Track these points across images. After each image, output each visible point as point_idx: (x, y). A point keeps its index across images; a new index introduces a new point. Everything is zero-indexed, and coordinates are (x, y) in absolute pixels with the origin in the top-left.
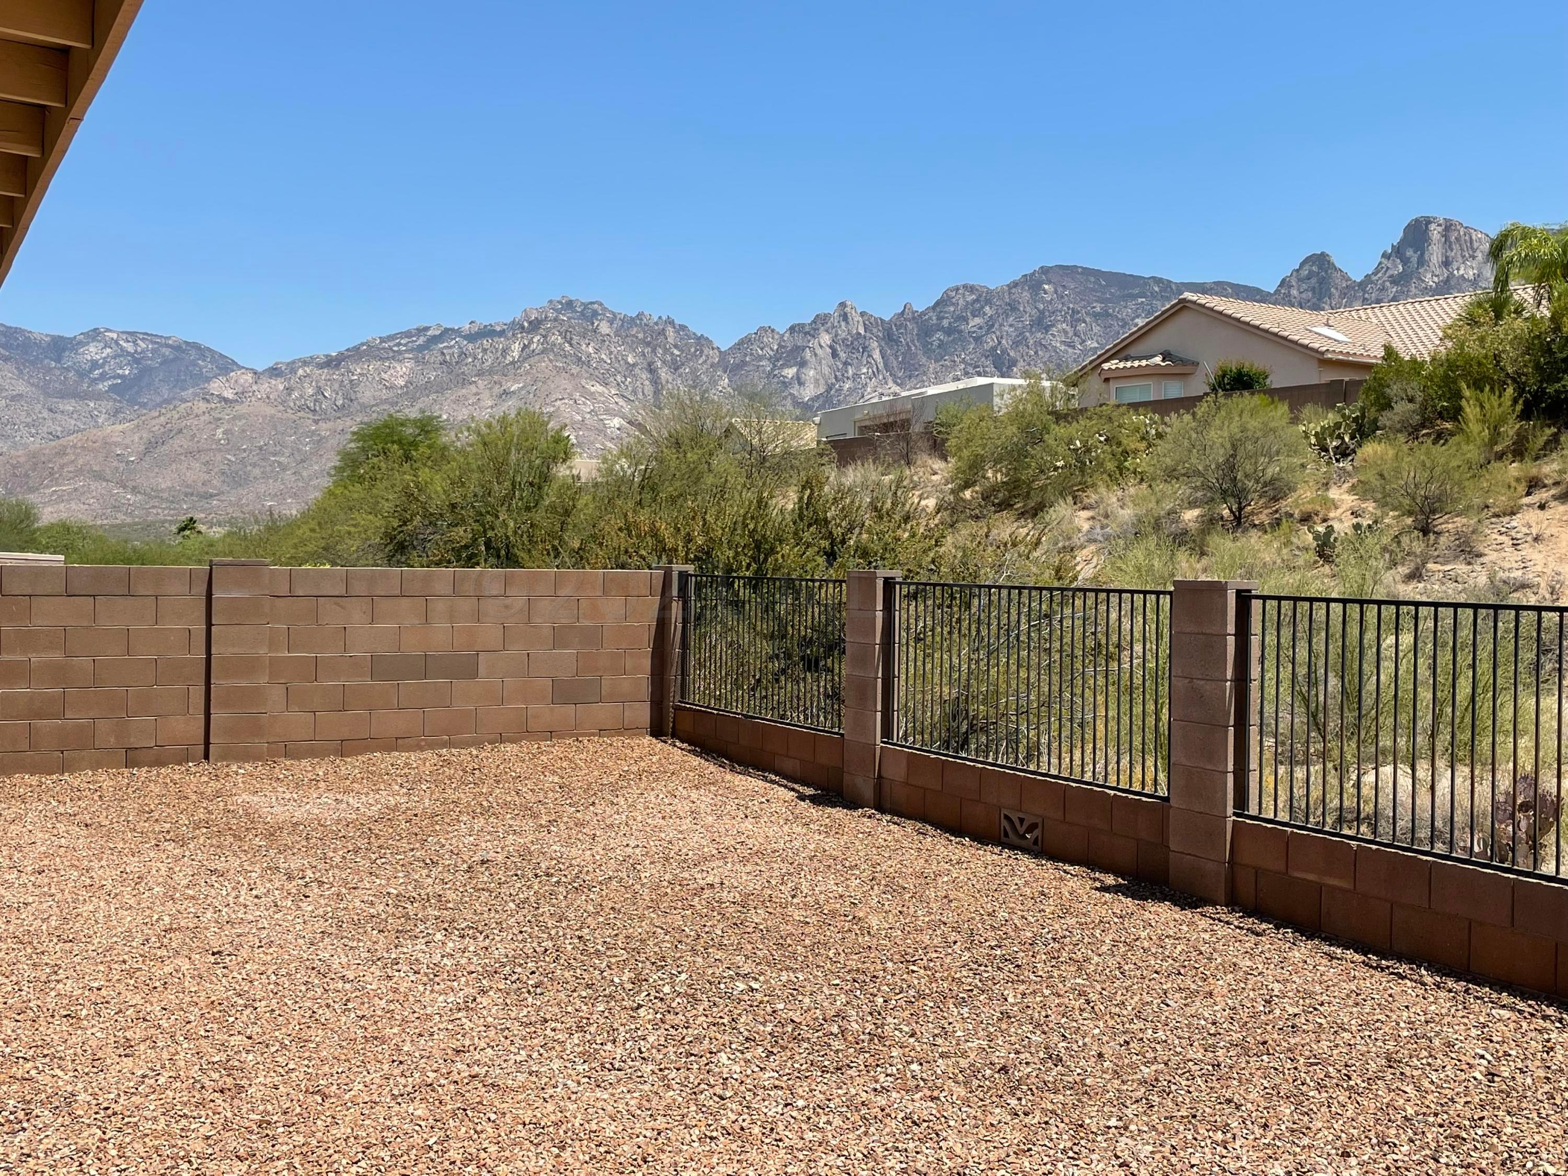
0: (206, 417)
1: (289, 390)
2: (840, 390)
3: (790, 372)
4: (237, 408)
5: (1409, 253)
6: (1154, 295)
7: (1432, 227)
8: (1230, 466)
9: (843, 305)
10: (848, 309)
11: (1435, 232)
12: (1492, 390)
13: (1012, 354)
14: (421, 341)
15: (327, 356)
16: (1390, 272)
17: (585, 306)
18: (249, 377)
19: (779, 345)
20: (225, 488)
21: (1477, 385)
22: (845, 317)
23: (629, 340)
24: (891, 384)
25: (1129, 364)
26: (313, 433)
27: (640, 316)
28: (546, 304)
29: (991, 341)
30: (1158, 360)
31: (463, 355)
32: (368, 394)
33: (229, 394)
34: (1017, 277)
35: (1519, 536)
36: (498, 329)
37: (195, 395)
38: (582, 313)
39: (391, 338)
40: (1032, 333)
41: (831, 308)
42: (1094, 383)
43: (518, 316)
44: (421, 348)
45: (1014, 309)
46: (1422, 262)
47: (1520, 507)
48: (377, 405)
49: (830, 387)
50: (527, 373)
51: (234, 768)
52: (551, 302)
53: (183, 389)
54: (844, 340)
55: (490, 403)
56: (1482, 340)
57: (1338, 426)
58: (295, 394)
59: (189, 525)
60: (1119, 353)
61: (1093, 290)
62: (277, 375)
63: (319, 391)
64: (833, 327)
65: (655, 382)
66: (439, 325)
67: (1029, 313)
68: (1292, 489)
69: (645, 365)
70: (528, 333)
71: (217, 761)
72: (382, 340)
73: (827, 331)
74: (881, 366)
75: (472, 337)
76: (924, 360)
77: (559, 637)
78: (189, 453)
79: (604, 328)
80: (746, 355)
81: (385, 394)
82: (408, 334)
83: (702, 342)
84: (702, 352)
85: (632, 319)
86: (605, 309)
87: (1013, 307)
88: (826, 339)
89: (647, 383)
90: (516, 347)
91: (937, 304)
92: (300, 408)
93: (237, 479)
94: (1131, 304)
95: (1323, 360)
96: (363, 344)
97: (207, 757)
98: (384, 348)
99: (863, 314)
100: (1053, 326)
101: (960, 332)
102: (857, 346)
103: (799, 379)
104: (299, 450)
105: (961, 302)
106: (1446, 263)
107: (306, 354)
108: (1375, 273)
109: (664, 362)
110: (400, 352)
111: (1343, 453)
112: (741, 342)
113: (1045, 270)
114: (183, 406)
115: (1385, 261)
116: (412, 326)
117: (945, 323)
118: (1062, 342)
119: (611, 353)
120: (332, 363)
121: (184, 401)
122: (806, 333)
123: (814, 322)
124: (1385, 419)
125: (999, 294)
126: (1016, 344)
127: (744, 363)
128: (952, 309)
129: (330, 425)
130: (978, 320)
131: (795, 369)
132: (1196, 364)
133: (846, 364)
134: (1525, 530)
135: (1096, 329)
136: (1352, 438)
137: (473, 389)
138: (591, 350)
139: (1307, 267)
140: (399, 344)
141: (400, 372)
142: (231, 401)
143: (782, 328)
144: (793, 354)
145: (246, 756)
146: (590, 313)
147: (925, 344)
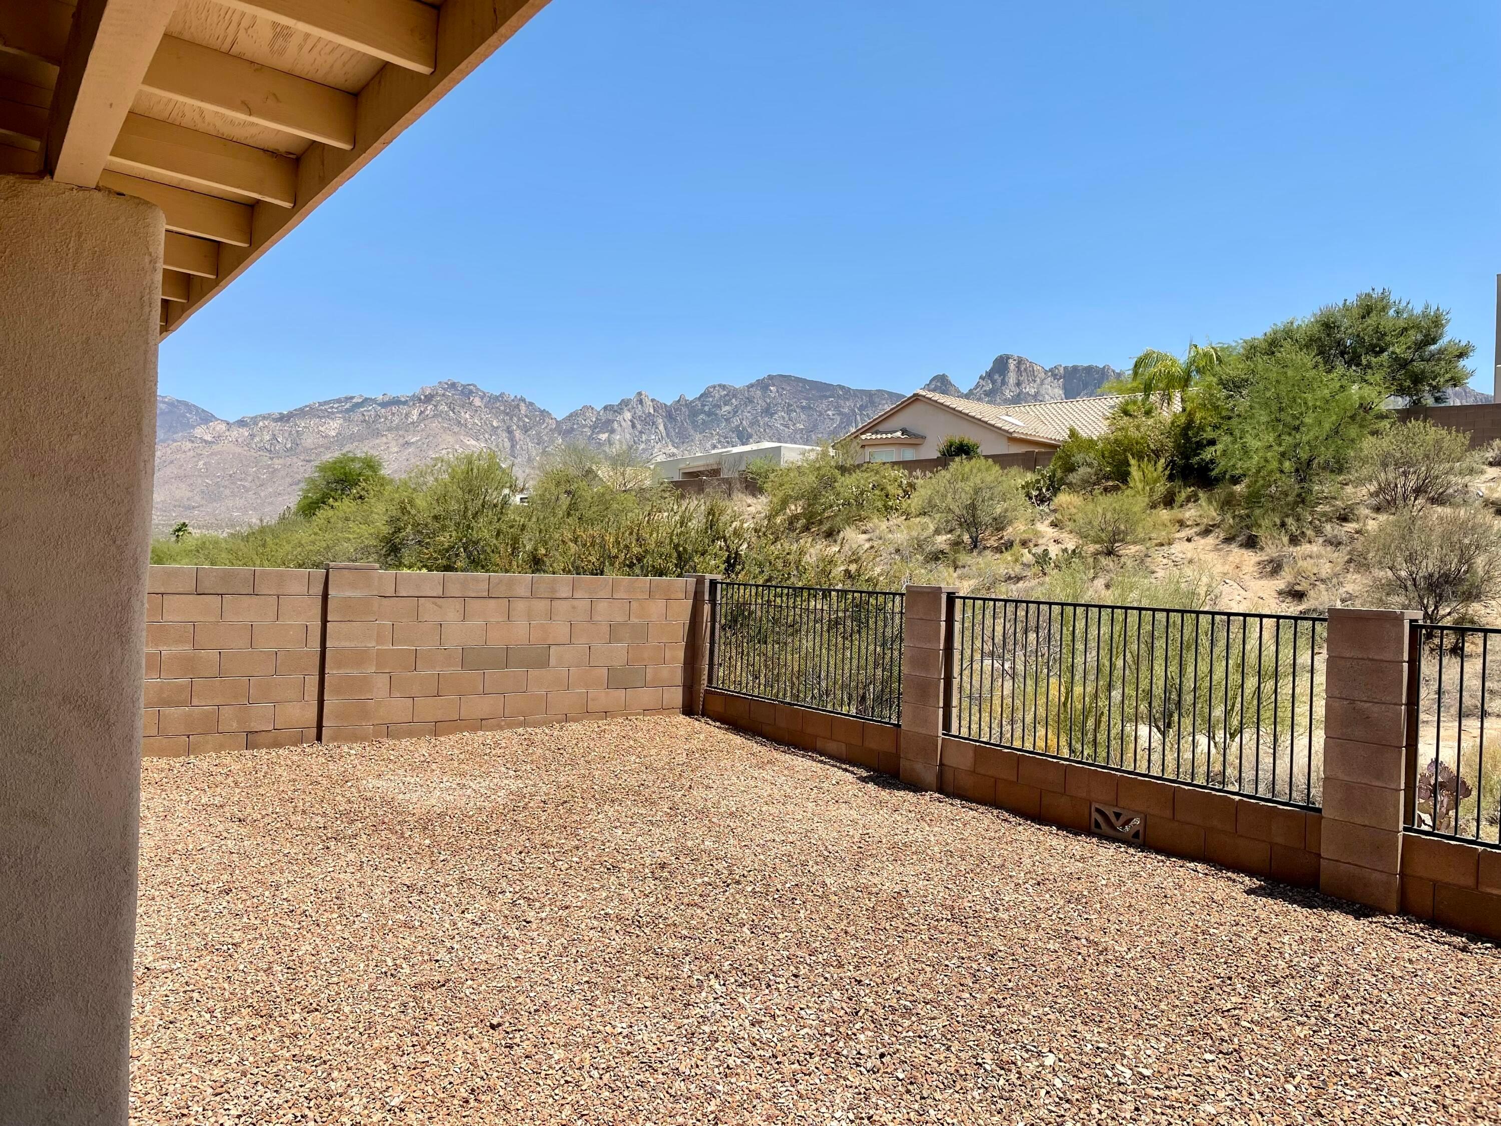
0: (191, 453)
1: (252, 436)
2: (637, 449)
3: (604, 436)
4: (214, 447)
5: (996, 377)
6: (839, 397)
7: (1010, 361)
9: (640, 394)
10: (643, 397)
11: (1012, 365)
12: (1149, 461)
13: (749, 430)
14: (348, 406)
15: (280, 414)
16: (984, 388)
17: (464, 386)
18: (223, 427)
19: (597, 418)
20: (204, 502)
21: (1140, 457)
22: (641, 402)
23: (494, 411)
24: (670, 447)
25: (879, 436)
26: (269, 466)
27: (502, 395)
28: (437, 384)
29: (736, 422)
30: (899, 434)
31: (378, 416)
32: (309, 441)
33: (208, 438)
34: (754, 381)
35: (1177, 559)
36: (403, 399)
37: (184, 437)
38: (462, 391)
39: (326, 403)
40: (762, 418)
41: (632, 396)
42: (855, 446)
43: (418, 391)
44: (348, 411)
45: (751, 402)
46: (1004, 383)
47: (1174, 539)
48: (316, 448)
49: (630, 448)
50: (423, 430)
51: (346, 749)
52: (440, 383)
53: (175, 433)
54: (640, 417)
55: (396, 450)
57: (1038, 481)
58: (257, 439)
59: (182, 527)
60: (872, 428)
61: (801, 391)
62: (243, 426)
63: (274, 437)
64: (633, 408)
65: (512, 439)
66: (361, 396)
67: (761, 404)
68: (1010, 523)
69: (505, 428)
70: (424, 403)
71: (328, 742)
72: (320, 404)
73: (629, 410)
74: (664, 434)
75: (384, 405)
76: (692, 432)
77: (613, 633)
78: (178, 477)
79: (477, 402)
80: (574, 424)
81: (321, 441)
82: (339, 401)
83: (544, 413)
84: (544, 421)
85: (497, 397)
86: (478, 389)
87: (750, 400)
88: (628, 415)
89: (506, 440)
90: (415, 413)
91: (702, 396)
92: (260, 449)
93: (212, 495)
94: (825, 402)
95: (1012, 439)
96: (306, 406)
97: (319, 738)
98: (321, 410)
99: (653, 400)
100: (776, 413)
101: (716, 415)
102: (649, 421)
103: (609, 441)
104: (258, 478)
105: (717, 395)
106: (1018, 384)
107: (264, 412)
108: (975, 389)
109: (518, 426)
110: (333, 413)
111: (1042, 500)
112: (571, 415)
113: (770, 377)
114: (175, 444)
115: (982, 382)
116: (342, 395)
117: (706, 409)
118: (781, 424)
119: (481, 419)
120: (283, 418)
121: (175, 441)
122: (615, 411)
123: (620, 404)
124: (1073, 478)
125: (741, 391)
126: (752, 424)
127: (572, 429)
128: (711, 399)
129: (281, 461)
130: (727, 408)
131: (606, 435)
133: (641, 432)
134: (1181, 555)
135: (803, 416)
137: (384, 439)
138: (467, 416)
139: (934, 383)
140: (332, 407)
141: (333, 427)
142: (210, 443)
143: (599, 407)
144: (606, 425)
145: (355, 738)
146: (467, 392)
147: (693, 422)
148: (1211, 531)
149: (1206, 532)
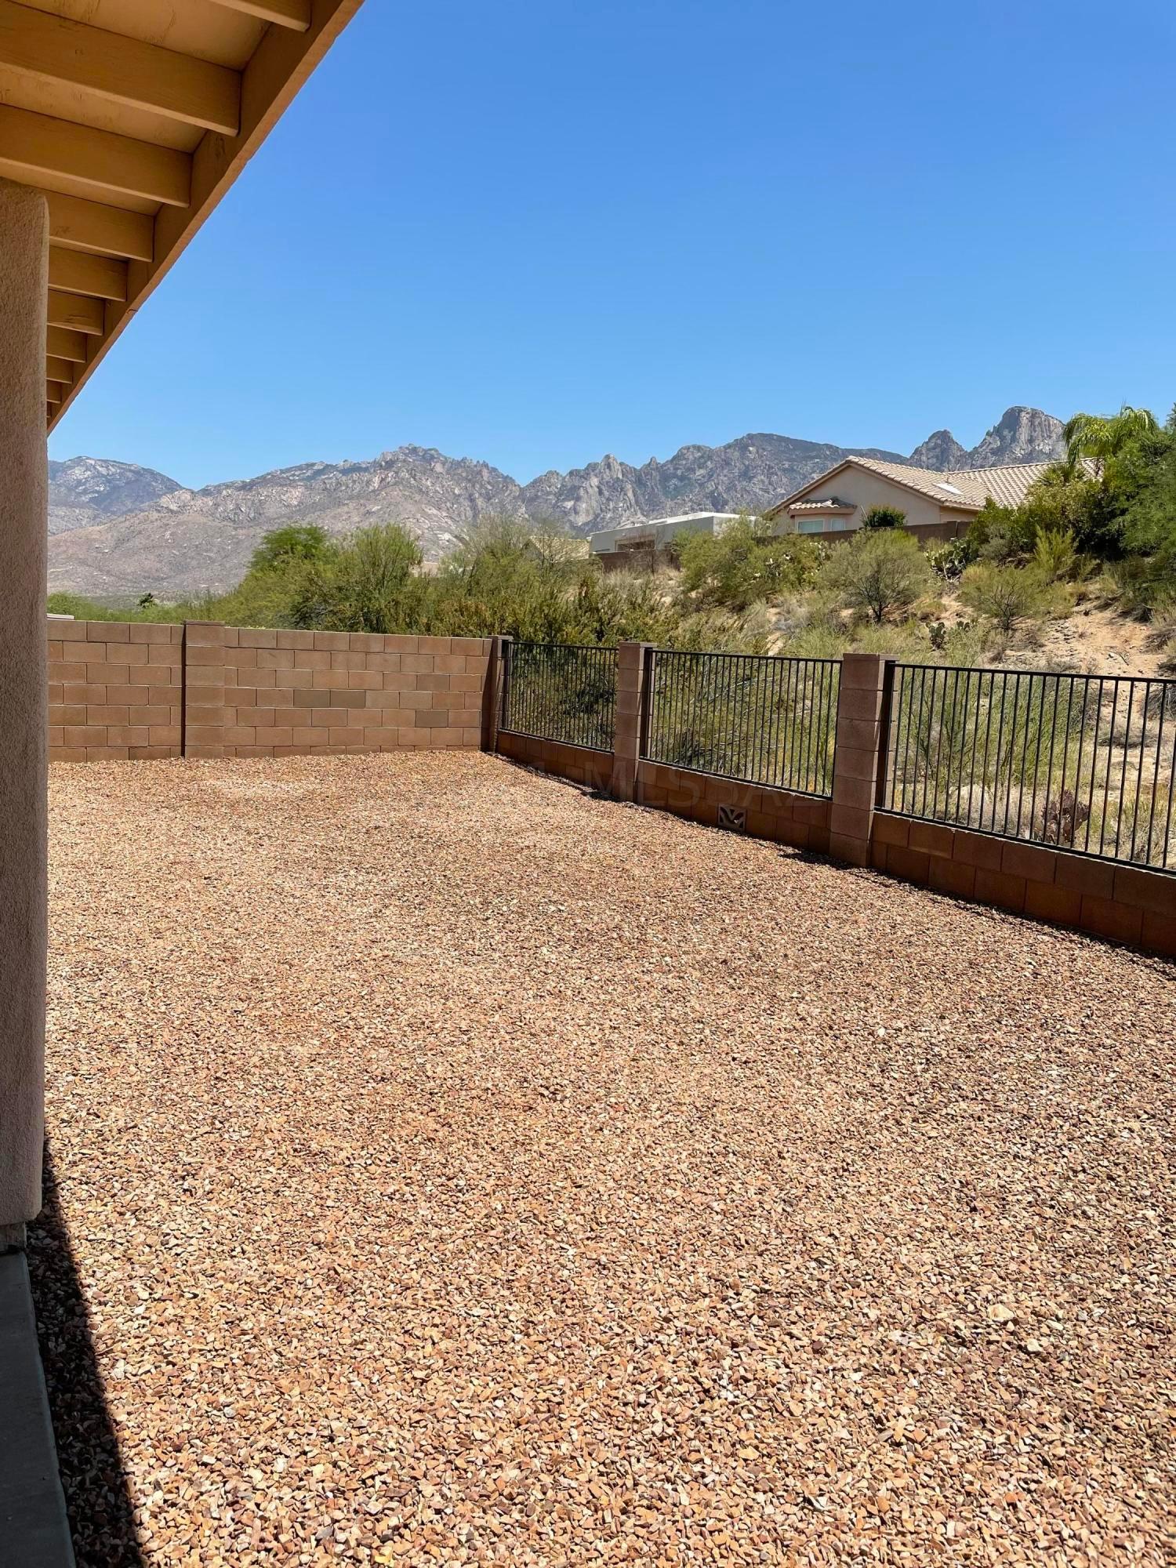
0: (158, 523)
1: (216, 505)
2: (603, 518)
3: (569, 504)
4: (180, 517)
5: (1006, 432)
6: (826, 457)
7: (1023, 414)
8: (875, 579)
9: (608, 457)
10: (611, 460)
11: (1024, 418)
12: (1058, 531)
13: (725, 496)
14: (309, 473)
15: (243, 482)
16: (991, 446)
17: (426, 451)
18: (188, 496)
19: (562, 484)
20: (172, 574)
21: (1048, 528)
22: (609, 466)
23: (456, 477)
24: (639, 515)
25: (808, 506)
26: (234, 537)
27: (464, 460)
28: (398, 449)
29: (711, 486)
30: (829, 503)
31: (339, 484)
32: (272, 510)
33: (174, 507)
34: (731, 441)
35: (1069, 633)
36: (364, 466)
37: (150, 507)
38: (423, 457)
39: (288, 470)
40: (739, 482)
41: (599, 459)
42: (783, 519)
43: (378, 457)
44: (309, 478)
45: (728, 464)
46: (1014, 439)
47: (1072, 613)
48: (278, 518)
49: (597, 516)
50: (384, 499)
51: (202, 762)
52: (401, 448)
53: (142, 502)
54: (607, 483)
55: (357, 520)
56: (1054, 496)
57: (951, 553)
58: (221, 509)
59: (148, 599)
60: (803, 497)
61: (783, 452)
62: (208, 495)
63: (238, 507)
64: (600, 473)
65: (474, 508)
66: (322, 462)
67: (738, 467)
68: (917, 597)
69: (467, 496)
70: (385, 470)
71: (190, 757)
72: (282, 472)
73: (596, 475)
74: (633, 502)
75: (345, 472)
76: (663, 499)
77: (420, 682)
78: (146, 548)
79: (439, 468)
80: (538, 491)
81: (284, 510)
82: (300, 468)
83: (508, 480)
84: (507, 487)
85: (459, 463)
86: (439, 454)
87: (727, 463)
88: (595, 481)
89: (468, 509)
90: (376, 480)
91: (674, 458)
92: (224, 519)
93: (180, 567)
94: (810, 464)
95: (944, 508)
96: (268, 474)
97: (183, 754)
98: (283, 478)
99: (621, 464)
100: (754, 477)
101: (689, 479)
102: (616, 487)
103: (575, 509)
104: (224, 549)
105: (691, 457)
106: (1031, 441)
107: (228, 480)
108: (981, 447)
109: (480, 494)
110: (294, 481)
111: (953, 572)
112: (535, 482)
113: (750, 437)
114: (142, 514)
115: (988, 438)
116: (304, 462)
117: (679, 472)
118: (760, 489)
119: (443, 486)
120: (246, 487)
121: (142, 511)
122: (581, 477)
123: (587, 469)
124: (985, 549)
125: (717, 452)
126: (728, 490)
127: (537, 497)
128: (684, 462)
129: (244, 531)
130: (702, 471)
131: (572, 503)
132: (855, 507)
133: (608, 500)
134: (1074, 629)
135: (785, 480)
136: (960, 562)
137: (346, 509)
138: (429, 483)
139: (934, 440)
140: (294, 475)
141: (294, 495)
142: (177, 512)
143: (564, 472)
144: (571, 492)
145: (209, 755)
146: (429, 457)
147: (665, 487)
148: (1110, 605)
149: (1105, 606)
